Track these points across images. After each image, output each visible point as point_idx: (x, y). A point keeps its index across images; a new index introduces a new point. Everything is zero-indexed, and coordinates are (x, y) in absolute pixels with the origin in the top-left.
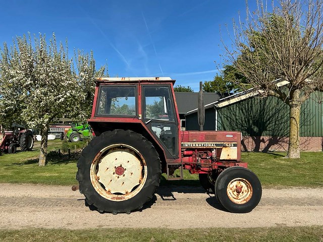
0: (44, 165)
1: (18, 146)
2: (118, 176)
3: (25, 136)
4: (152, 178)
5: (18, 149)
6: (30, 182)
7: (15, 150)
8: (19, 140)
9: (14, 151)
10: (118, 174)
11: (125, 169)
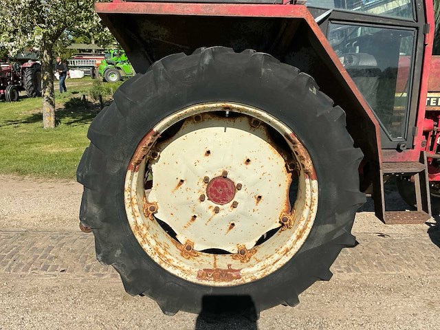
0: (53, 126)
1: (22, 89)
2: (214, 205)
3: (30, 73)
4: (334, 222)
5: (22, 94)
6: (12, 171)
7: (16, 97)
8: (22, 79)
9: (14, 98)
10: (215, 201)
11: (239, 187)
